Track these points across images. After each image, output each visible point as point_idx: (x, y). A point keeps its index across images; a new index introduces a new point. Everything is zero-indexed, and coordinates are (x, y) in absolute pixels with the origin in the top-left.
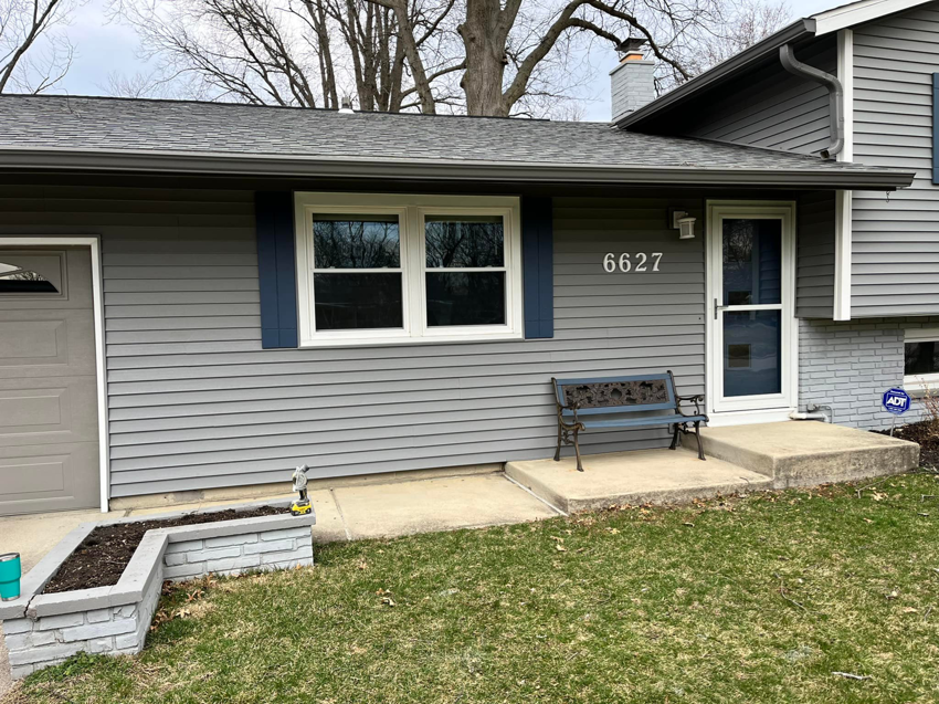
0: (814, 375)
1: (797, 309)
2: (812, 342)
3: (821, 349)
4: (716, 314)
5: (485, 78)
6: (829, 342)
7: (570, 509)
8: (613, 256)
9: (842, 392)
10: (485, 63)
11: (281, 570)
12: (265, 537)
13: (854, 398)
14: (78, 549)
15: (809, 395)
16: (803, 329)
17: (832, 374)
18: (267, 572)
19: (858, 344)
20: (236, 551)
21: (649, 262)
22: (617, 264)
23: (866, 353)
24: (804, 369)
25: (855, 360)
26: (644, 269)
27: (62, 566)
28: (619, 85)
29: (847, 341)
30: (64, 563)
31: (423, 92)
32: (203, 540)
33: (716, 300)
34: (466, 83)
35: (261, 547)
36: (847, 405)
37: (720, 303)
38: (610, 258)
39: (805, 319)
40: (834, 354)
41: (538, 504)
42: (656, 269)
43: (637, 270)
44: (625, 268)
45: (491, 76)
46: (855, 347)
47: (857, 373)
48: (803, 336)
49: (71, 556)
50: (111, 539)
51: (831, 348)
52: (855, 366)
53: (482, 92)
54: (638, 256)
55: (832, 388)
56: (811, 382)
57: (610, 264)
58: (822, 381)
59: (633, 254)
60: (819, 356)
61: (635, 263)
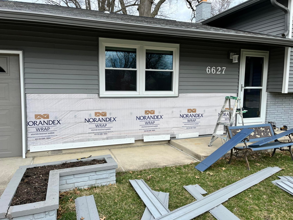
0: (271, 112)
1: (267, 89)
2: (271, 100)
3: (274, 103)
4: (242, 90)
5: (146, 7)
6: (277, 100)
7: (202, 159)
8: (210, 68)
9: (279, 118)
10: (146, 2)
11: (104, 186)
12: (97, 173)
13: (282, 119)
14: (22, 180)
15: (269, 118)
16: (269, 96)
17: (276, 111)
18: (98, 187)
19: (285, 101)
20: (86, 179)
21: (221, 70)
22: (211, 71)
23: (287, 104)
24: (268, 109)
25: (283, 107)
26: (220, 73)
27: (17, 189)
28: (199, 10)
29: (282, 100)
30: (18, 187)
31: (124, 11)
32: (74, 175)
33: (242, 85)
34: (139, 9)
35: (96, 177)
36: (280, 122)
37: (243, 86)
38: (209, 68)
39: (270, 92)
40: (277, 105)
41: (188, 157)
42: (223, 73)
43: (217, 73)
44: (214, 72)
45: (148, 7)
46: (284, 102)
47: (284, 111)
48: (269, 98)
49: (20, 184)
50: (35, 175)
51: (277, 102)
52: (283, 109)
53: (145, 12)
54: (218, 68)
55: (276, 116)
56: (270, 114)
57: (208, 70)
58: (273, 114)
59: (216, 67)
60: (273, 105)
61: (217, 71)
